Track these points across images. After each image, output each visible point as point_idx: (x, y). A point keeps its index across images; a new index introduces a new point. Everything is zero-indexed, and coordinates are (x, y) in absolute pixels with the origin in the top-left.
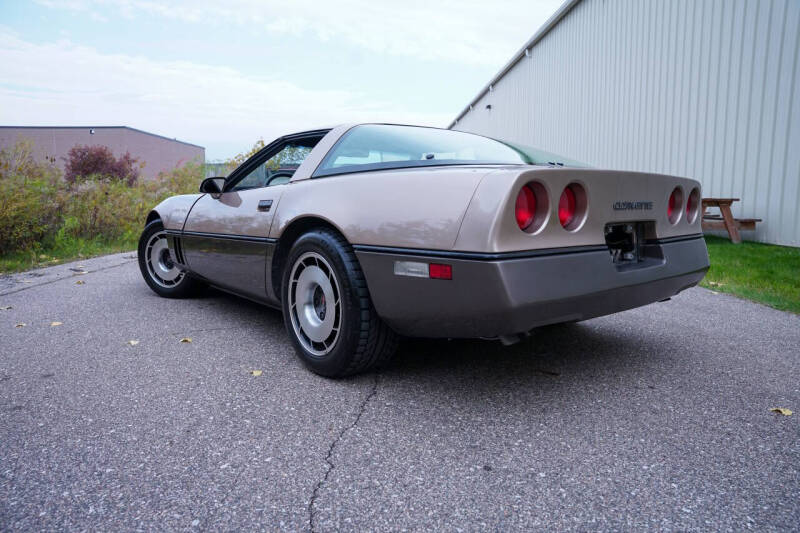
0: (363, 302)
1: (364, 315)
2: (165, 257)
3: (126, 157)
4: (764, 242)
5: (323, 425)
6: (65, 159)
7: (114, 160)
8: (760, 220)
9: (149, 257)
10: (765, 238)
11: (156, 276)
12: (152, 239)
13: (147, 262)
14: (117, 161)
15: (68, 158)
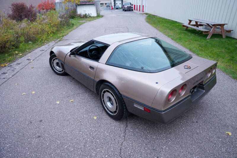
0: (124, 107)
1: (125, 110)
2: (57, 64)
3: (31, 6)
4: (233, 37)
5: (116, 140)
6: (11, 8)
7: (27, 8)
8: (233, 30)
9: (53, 64)
10: (233, 36)
11: (56, 69)
12: (53, 59)
13: (53, 65)
14: (29, 8)
15: (11, 7)
